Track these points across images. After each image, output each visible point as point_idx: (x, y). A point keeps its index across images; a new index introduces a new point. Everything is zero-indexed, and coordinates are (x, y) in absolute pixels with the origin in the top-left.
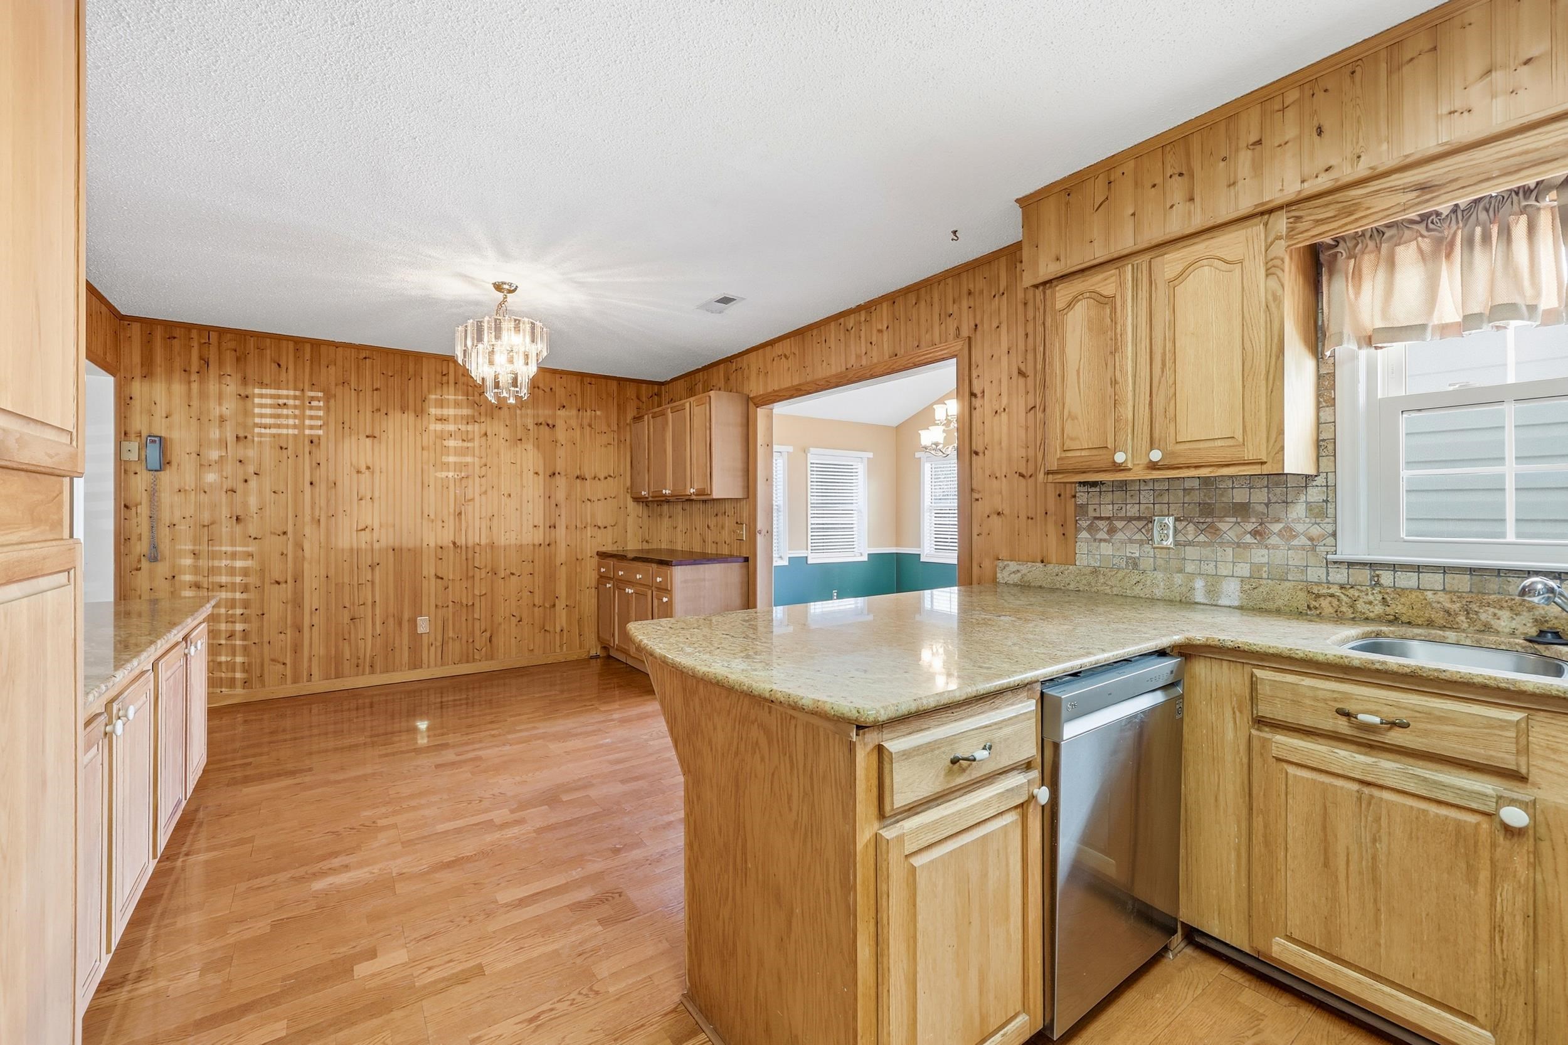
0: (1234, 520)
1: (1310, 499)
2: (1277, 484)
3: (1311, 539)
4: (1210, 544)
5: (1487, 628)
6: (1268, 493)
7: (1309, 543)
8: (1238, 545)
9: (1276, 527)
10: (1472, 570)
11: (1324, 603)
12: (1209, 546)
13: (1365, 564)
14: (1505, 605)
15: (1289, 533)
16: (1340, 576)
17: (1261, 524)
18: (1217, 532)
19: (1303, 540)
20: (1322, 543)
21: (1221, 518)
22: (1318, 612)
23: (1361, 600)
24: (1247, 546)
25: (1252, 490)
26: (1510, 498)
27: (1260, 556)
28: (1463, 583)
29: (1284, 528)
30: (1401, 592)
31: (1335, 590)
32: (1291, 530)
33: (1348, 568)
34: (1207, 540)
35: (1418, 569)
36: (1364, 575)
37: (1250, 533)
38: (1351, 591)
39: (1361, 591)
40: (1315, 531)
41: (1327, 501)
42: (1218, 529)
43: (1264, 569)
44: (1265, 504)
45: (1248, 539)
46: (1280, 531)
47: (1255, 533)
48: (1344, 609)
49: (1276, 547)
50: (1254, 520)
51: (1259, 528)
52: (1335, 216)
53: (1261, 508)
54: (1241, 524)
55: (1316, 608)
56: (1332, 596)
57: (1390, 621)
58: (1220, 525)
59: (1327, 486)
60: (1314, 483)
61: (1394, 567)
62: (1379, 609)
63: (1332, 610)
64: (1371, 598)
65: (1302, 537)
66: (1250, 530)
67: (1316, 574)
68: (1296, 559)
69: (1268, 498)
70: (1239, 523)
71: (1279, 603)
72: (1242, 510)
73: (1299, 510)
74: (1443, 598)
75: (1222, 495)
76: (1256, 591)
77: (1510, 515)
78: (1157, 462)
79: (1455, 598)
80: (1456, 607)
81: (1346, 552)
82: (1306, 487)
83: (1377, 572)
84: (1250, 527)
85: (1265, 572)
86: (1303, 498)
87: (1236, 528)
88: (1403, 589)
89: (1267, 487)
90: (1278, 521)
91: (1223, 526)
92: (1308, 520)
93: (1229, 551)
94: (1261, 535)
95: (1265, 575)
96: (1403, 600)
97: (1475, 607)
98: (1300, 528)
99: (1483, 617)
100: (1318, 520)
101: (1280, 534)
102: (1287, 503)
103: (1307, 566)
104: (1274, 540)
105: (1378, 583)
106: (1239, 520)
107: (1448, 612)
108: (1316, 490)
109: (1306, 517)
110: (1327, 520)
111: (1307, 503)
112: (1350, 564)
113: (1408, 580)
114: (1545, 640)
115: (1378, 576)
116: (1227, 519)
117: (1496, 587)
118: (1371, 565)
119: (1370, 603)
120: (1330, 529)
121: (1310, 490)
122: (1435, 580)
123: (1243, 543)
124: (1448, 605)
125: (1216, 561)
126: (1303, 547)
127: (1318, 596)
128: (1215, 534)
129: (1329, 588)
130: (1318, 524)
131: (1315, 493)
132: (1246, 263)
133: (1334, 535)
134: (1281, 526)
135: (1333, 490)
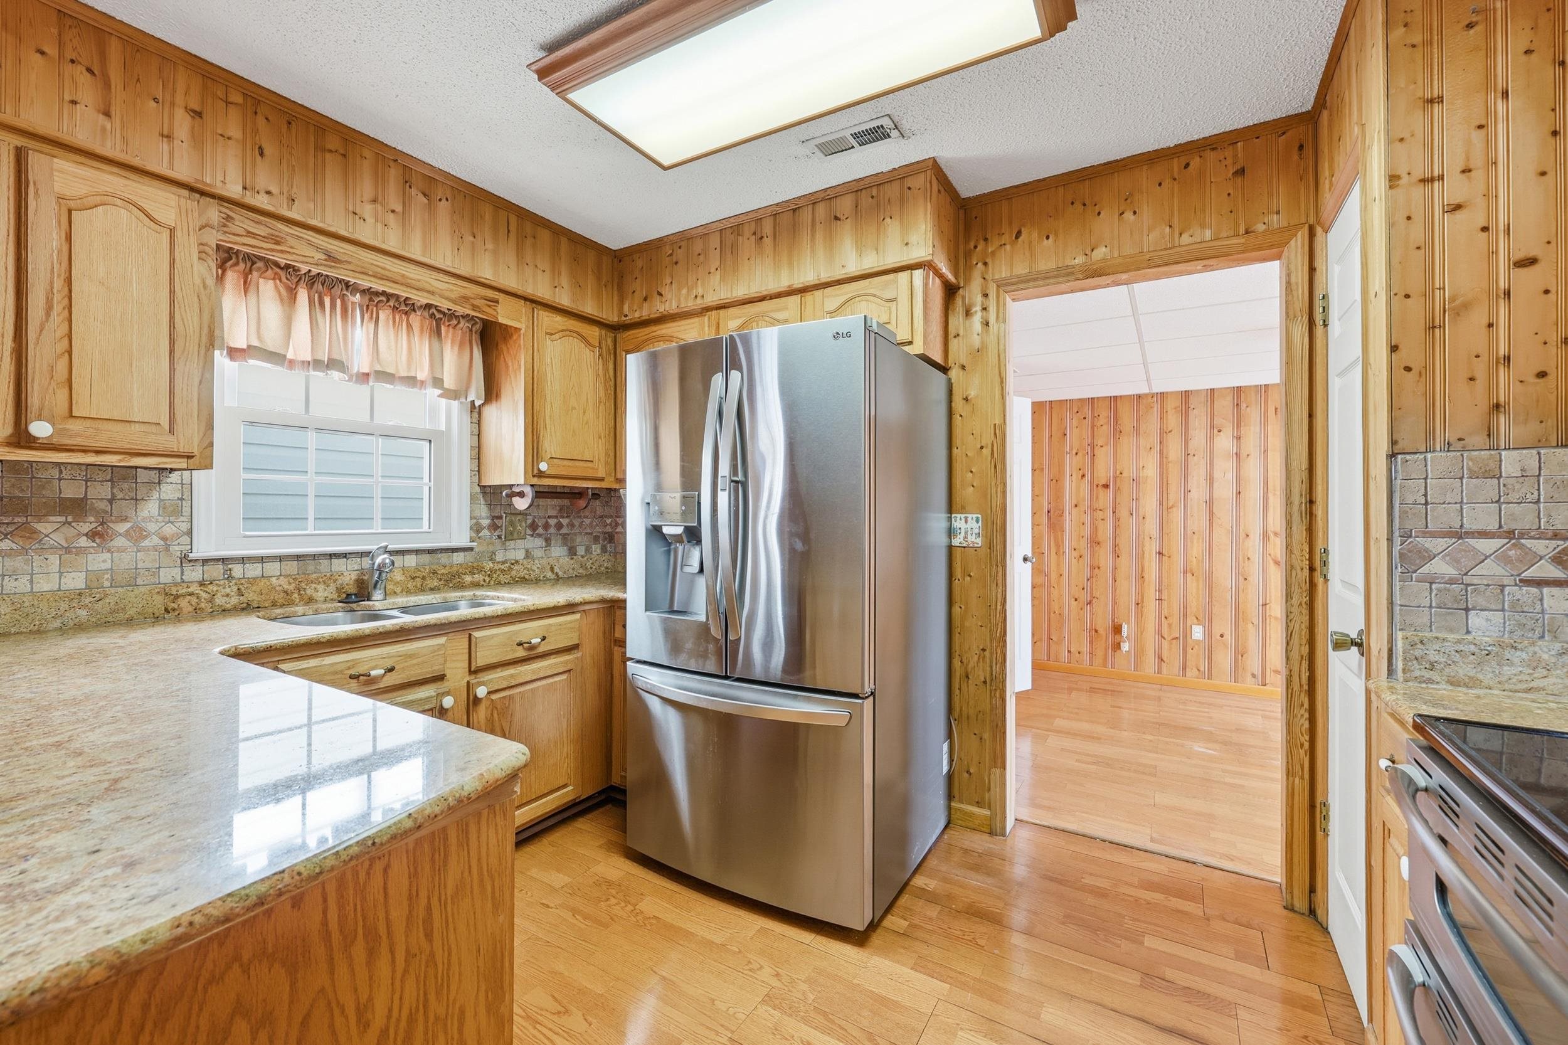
0: (63, 519)
1: (164, 496)
2: (125, 479)
3: (164, 539)
4: (24, 551)
5: (311, 600)
6: (112, 488)
7: (162, 543)
8: (68, 550)
9: (122, 527)
10: (298, 557)
11: (183, 603)
12: (20, 554)
13: (218, 560)
14: (321, 580)
15: (138, 534)
16: (194, 574)
17: (102, 524)
18: (35, 536)
19: (155, 540)
20: (176, 542)
21: (40, 518)
22: (176, 613)
23: (219, 594)
24: (81, 551)
25: (89, 483)
26: (311, 502)
27: (100, 561)
28: (292, 567)
29: (132, 527)
30: (252, 581)
31: (194, 588)
32: (141, 529)
33: (203, 565)
34: (14, 546)
35: (262, 559)
36: (217, 571)
37: (86, 535)
38: (210, 587)
39: (218, 585)
40: (169, 530)
41: (182, 499)
42: (35, 532)
43: (106, 576)
44: (108, 500)
45: (84, 542)
46: (127, 531)
47: (92, 535)
48: (203, 605)
49: (122, 550)
50: (92, 519)
51: (99, 529)
52: (264, 237)
53: (103, 505)
54: (73, 524)
55: (174, 610)
56: (191, 594)
57: (243, 609)
58: (40, 527)
59: (182, 484)
60: (169, 480)
61: (243, 560)
62: (234, 600)
63: (191, 609)
64: (228, 590)
65: (154, 537)
66: (85, 532)
67: (170, 574)
68: (146, 561)
69: (113, 494)
70: (70, 524)
71: (131, 612)
72: (76, 508)
73: (150, 508)
74: (283, 581)
75: (43, 487)
76: (100, 602)
77: (311, 516)
78: (39, 438)
79: (291, 581)
80: (291, 587)
81: (202, 549)
82: (159, 483)
83: (230, 566)
84: (86, 528)
85: (107, 579)
86: (156, 495)
87: (65, 529)
88: (254, 579)
89: (111, 480)
90: (125, 519)
91: (43, 527)
92: (161, 518)
93: (54, 560)
94: (101, 536)
95: (107, 584)
96: (254, 588)
97: (303, 585)
98: (152, 527)
99: (308, 592)
100: (172, 519)
101: (127, 534)
102: (136, 500)
103: (159, 567)
104: (120, 542)
105: (230, 578)
106: (70, 519)
107: (286, 592)
108: (170, 487)
109: (159, 515)
110: (182, 519)
111: (160, 500)
112: (205, 561)
113: (254, 571)
114: (350, 600)
115: (230, 570)
116: (52, 518)
117: (313, 568)
118: (224, 560)
119: (227, 595)
120: (185, 527)
121: (164, 487)
122: (273, 568)
123: (74, 547)
124: (286, 587)
125: (32, 574)
126: (155, 548)
127: (177, 597)
128: (30, 538)
129: (188, 587)
130: (172, 523)
131: (169, 490)
132: (178, 233)
133: (190, 533)
134: (128, 525)
135: (188, 488)
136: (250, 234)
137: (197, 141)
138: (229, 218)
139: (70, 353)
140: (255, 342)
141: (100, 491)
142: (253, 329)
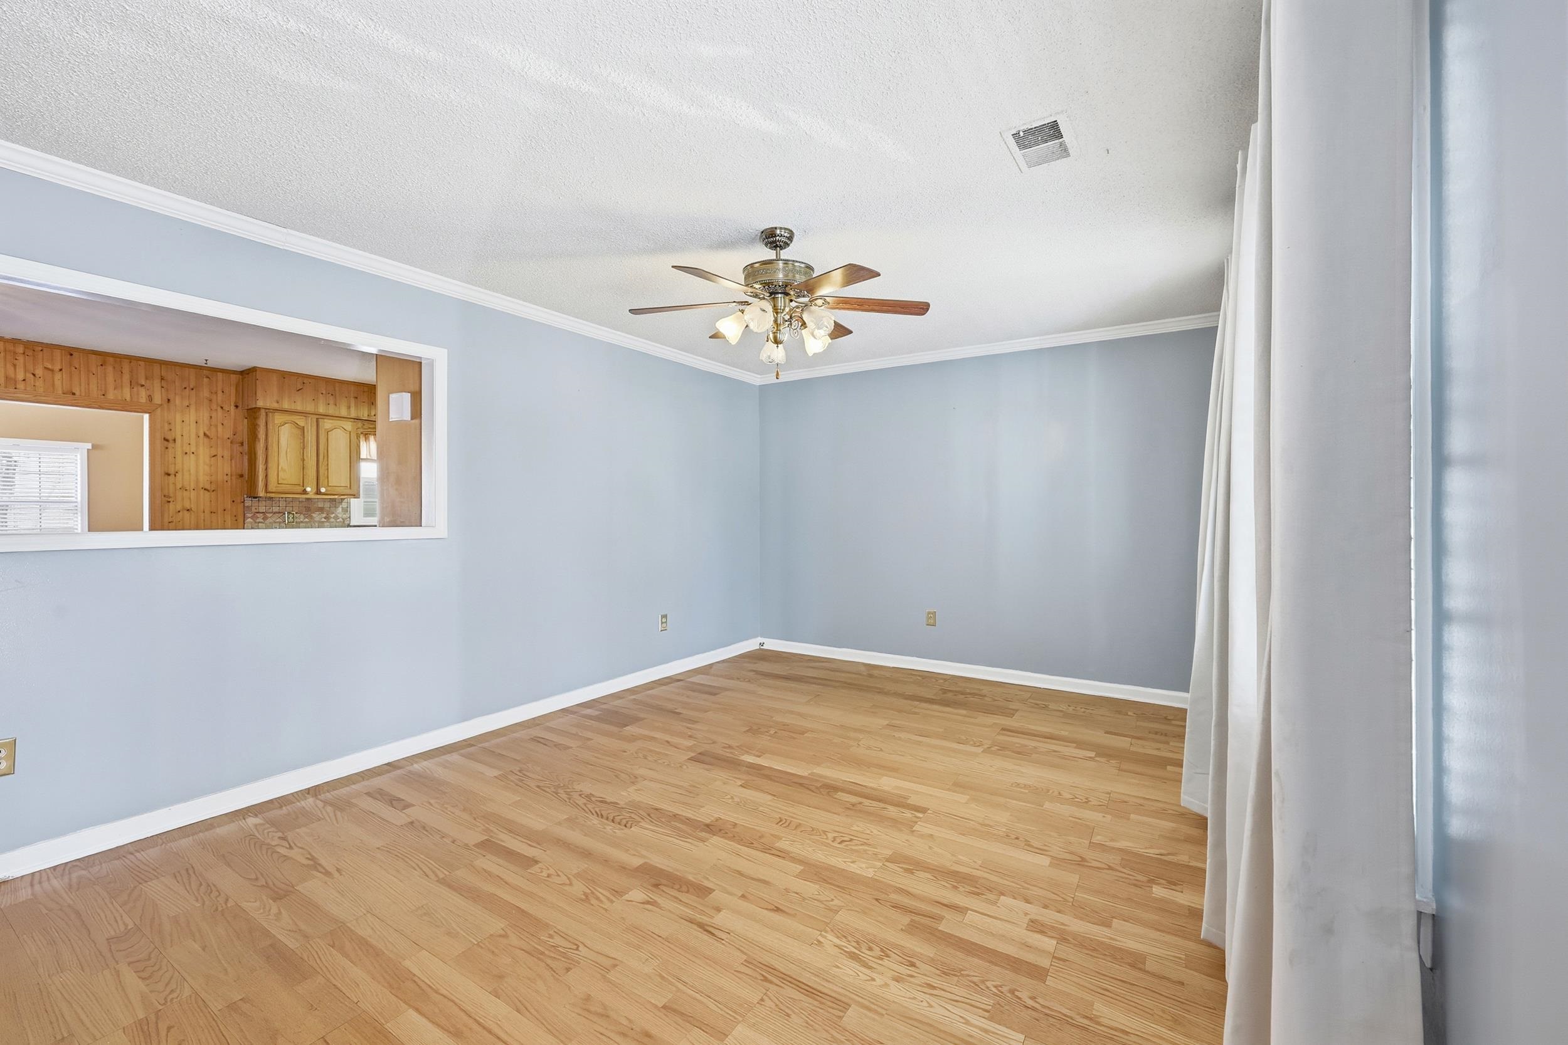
0: (318, 513)
2: (333, 501)
6: (330, 504)
7: (343, 520)
8: (320, 522)
9: (333, 516)
12: (310, 523)
17: (328, 514)
18: (313, 518)
19: (341, 519)
20: (346, 520)
25: (325, 503)
32: (337, 516)
34: (308, 521)
40: (344, 516)
41: (348, 508)
44: (329, 507)
45: (323, 520)
47: (325, 518)
49: (332, 522)
50: (325, 513)
53: (328, 509)
54: (321, 515)
58: (314, 515)
59: (348, 502)
60: (344, 501)
72: (321, 510)
73: (340, 510)
75: (314, 505)
78: (322, 493)
82: (341, 502)
84: (324, 515)
86: (341, 505)
87: (319, 516)
89: (330, 502)
90: (333, 513)
92: (342, 513)
93: (317, 524)
98: (340, 516)
100: (345, 513)
101: (334, 518)
102: (336, 508)
104: (332, 520)
106: (320, 513)
108: (345, 503)
110: (348, 513)
111: (342, 508)
120: (348, 516)
128: (311, 518)
131: (344, 505)
132: (351, 433)
133: (350, 518)
134: (334, 515)
135: (349, 504)
136: (370, 428)
137: (356, 406)
138: (364, 425)
139: (328, 469)
140: (369, 457)
141: (327, 505)
142: (368, 453)
